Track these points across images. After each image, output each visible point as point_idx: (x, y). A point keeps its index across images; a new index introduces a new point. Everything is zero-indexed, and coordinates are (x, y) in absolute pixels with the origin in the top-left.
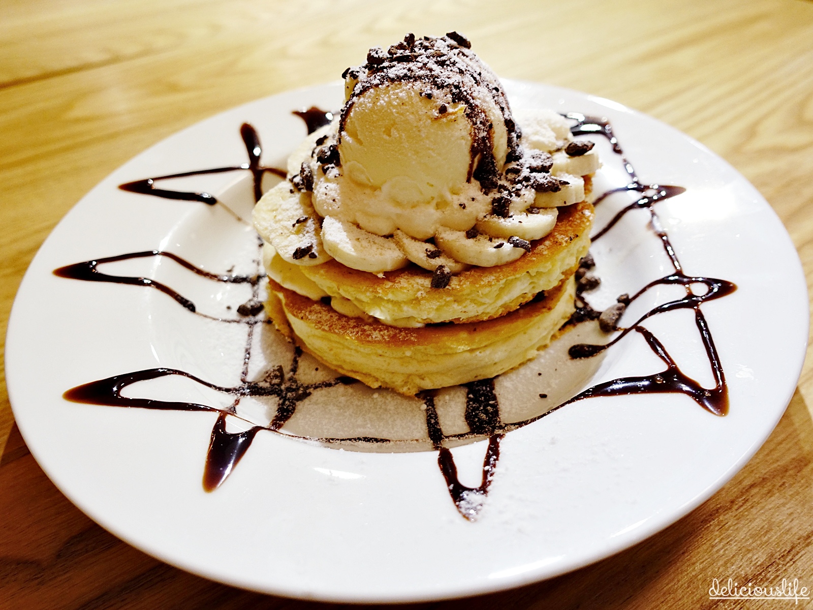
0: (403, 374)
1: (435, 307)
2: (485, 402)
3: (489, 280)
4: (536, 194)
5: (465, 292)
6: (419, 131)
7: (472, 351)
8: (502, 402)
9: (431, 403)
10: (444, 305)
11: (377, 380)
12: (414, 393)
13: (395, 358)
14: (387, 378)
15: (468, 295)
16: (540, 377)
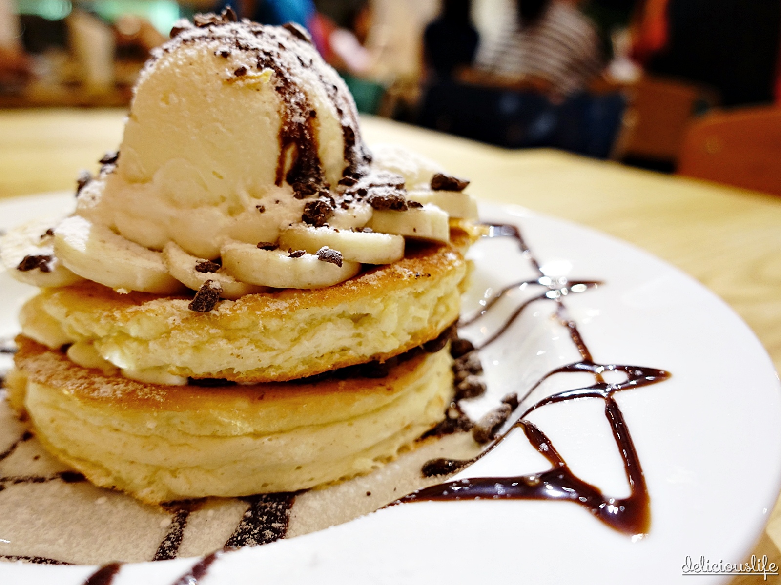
0: (147, 465)
1: (190, 342)
2: (265, 523)
3: (279, 307)
4: (373, 212)
5: (241, 324)
6: (205, 96)
7: (256, 435)
8: (294, 528)
9: (182, 521)
10: (207, 342)
11: (108, 474)
12: (159, 500)
13: (136, 436)
14: (122, 470)
15: (247, 329)
16: (368, 498)
